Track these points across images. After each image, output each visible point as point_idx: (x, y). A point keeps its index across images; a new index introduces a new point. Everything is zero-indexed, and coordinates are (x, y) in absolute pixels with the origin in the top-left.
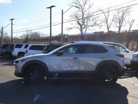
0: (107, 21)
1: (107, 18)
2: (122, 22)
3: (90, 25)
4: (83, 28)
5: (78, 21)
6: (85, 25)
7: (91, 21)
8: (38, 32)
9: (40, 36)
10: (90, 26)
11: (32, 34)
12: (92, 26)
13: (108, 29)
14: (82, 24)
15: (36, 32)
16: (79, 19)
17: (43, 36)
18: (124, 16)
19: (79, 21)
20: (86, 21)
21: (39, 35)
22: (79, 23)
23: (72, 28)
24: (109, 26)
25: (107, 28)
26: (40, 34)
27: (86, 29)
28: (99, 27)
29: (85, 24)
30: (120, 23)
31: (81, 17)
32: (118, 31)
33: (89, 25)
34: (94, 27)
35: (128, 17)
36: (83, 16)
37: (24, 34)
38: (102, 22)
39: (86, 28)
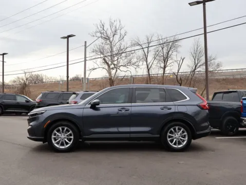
0: (147, 59)
1: (147, 54)
2: (167, 61)
3: (122, 64)
4: (113, 69)
5: (104, 59)
6: (114, 65)
7: (123, 59)
8: (40, 74)
9: (44, 80)
10: (122, 66)
11: (31, 77)
12: (125, 66)
13: (148, 70)
14: (110, 63)
15: (38, 75)
16: (106, 56)
17: (48, 80)
18: (170, 53)
19: (107, 59)
20: (116, 58)
21: (42, 79)
22: (106, 62)
23: (96, 69)
24: (149, 67)
25: (146, 68)
26: (44, 78)
27: (117, 71)
28: (135, 67)
29: (115, 63)
30: (165, 62)
31: (109, 54)
32: (162, 73)
33: (120, 65)
34: (128, 66)
35: (175, 53)
36: (111, 52)
37: (18, 78)
38: (138, 60)
39: (116, 68)
